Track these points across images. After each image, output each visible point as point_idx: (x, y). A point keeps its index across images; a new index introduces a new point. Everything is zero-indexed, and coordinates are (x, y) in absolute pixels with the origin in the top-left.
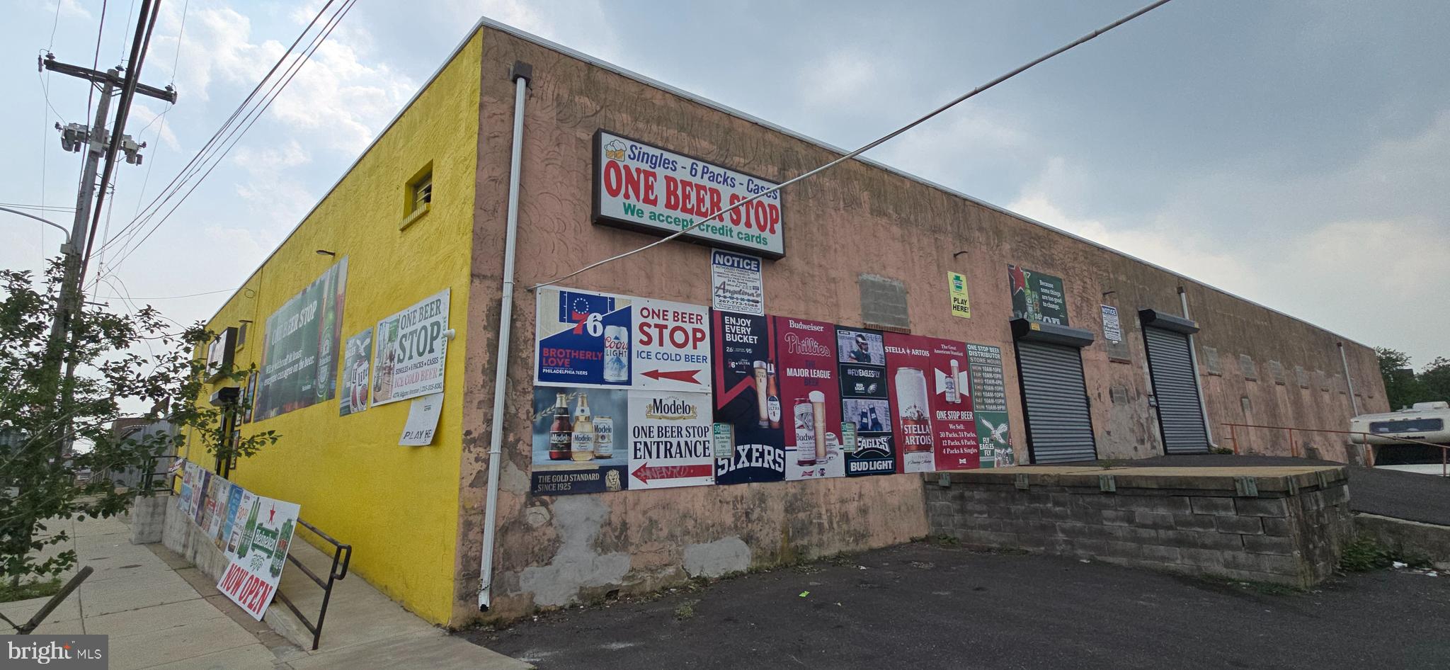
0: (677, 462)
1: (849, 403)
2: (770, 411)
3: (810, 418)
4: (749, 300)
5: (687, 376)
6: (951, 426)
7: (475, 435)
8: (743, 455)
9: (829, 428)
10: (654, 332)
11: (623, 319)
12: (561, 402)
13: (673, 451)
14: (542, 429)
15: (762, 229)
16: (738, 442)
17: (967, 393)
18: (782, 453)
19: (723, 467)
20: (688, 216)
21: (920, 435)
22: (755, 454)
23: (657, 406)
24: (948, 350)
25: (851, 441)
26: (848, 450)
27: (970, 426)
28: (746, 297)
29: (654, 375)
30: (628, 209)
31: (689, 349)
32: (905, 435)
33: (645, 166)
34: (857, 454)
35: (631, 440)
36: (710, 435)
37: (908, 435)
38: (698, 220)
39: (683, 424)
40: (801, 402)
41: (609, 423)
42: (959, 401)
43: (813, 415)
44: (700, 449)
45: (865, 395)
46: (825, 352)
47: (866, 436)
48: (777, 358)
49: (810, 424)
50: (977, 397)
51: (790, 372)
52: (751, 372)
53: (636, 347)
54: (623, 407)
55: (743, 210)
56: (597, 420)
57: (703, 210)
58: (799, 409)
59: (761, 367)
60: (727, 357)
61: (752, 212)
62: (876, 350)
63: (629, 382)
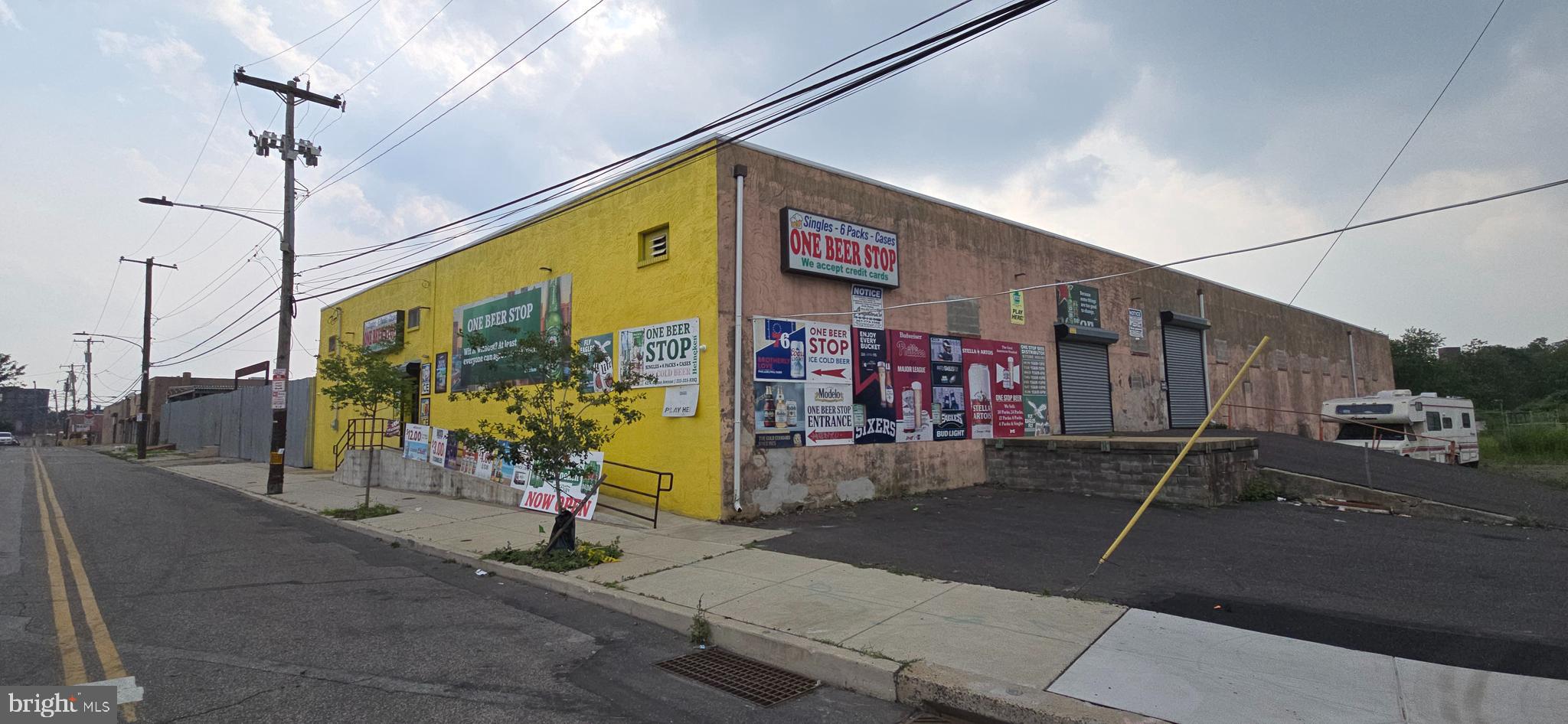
0: (832, 429)
1: (937, 389)
2: (887, 395)
3: (912, 400)
4: (874, 319)
5: (837, 373)
6: (1006, 406)
7: (726, 411)
8: (871, 425)
9: (924, 407)
10: (818, 344)
11: (800, 336)
12: (768, 391)
13: (830, 422)
14: (759, 408)
15: (885, 268)
16: (869, 417)
17: (1019, 383)
18: (894, 423)
19: (859, 433)
20: (839, 264)
21: (984, 412)
22: (878, 425)
23: (821, 393)
24: (1007, 350)
25: (938, 417)
26: (935, 422)
27: (1019, 406)
28: (873, 317)
29: (819, 372)
30: (805, 262)
31: (838, 355)
32: (973, 412)
33: (814, 231)
34: (941, 426)
35: (807, 415)
36: (851, 411)
37: (976, 412)
38: (845, 265)
39: (836, 404)
40: (907, 389)
41: (794, 404)
42: (1012, 388)
43: (914, 398)
44: (846, 421)
45: (948, 384)
46: (923, 354)
47: (948, 413)
48: (891, 359)
49: (912, 405)
50: (1026, 384)
51: (900, 369)
52: (876, 369)
53: (809, 354)
54: (802, 393)
55: (873, 255)
56: (788, 402)
57: (849, 258)
58: (905, 394)
59: (882, 366)
60: (862, 360)
61: (879, 257)
62: (956, 351)
63: (804, 378)
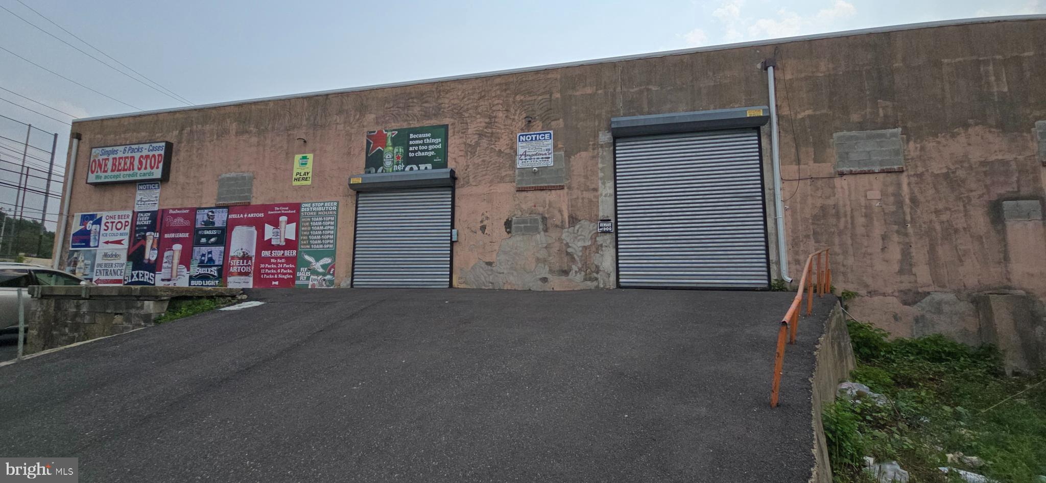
0: (110, 277)
3: (171, 258)
4: (151, 204)
5: (119, 242)
6: (273, 260)
8: (135, 275)
9: (181, 263)
10: (110, 225)
13: (109, 273)
15: (152, 168)
16: (133, 270)
17: (293, 238)
18: (153, 275)
19: (126, 280)
20: (118, 173)
21: (242, 266)
22: (140, 275)
24: (280, 210)
25: (195, 270)
29: (107, 243)
30: (97, 177)
31: (122, 231)
32: (230, 266)
34: (195, 276)
35: (96, 268)
36: (124, 267)
37: (233, 266)
38: (122, 173)
40: (168, 250)
41: (89, 262)
42: (284, 244)
43: (173, 256)
45: (206, 244)
46: (187, 223)
49: (170, 261)
50: (303, 240)
51: (166, 236)
52: (144, 238)
53: (102, 232)
54: (95, 256)
55: (144, 162)
56: (86, 261)
57: (126, 168)
58: (167, 254)
59: (151, 235)
60: (136, 232)
61: (149, 161)
63: (97, 246)
